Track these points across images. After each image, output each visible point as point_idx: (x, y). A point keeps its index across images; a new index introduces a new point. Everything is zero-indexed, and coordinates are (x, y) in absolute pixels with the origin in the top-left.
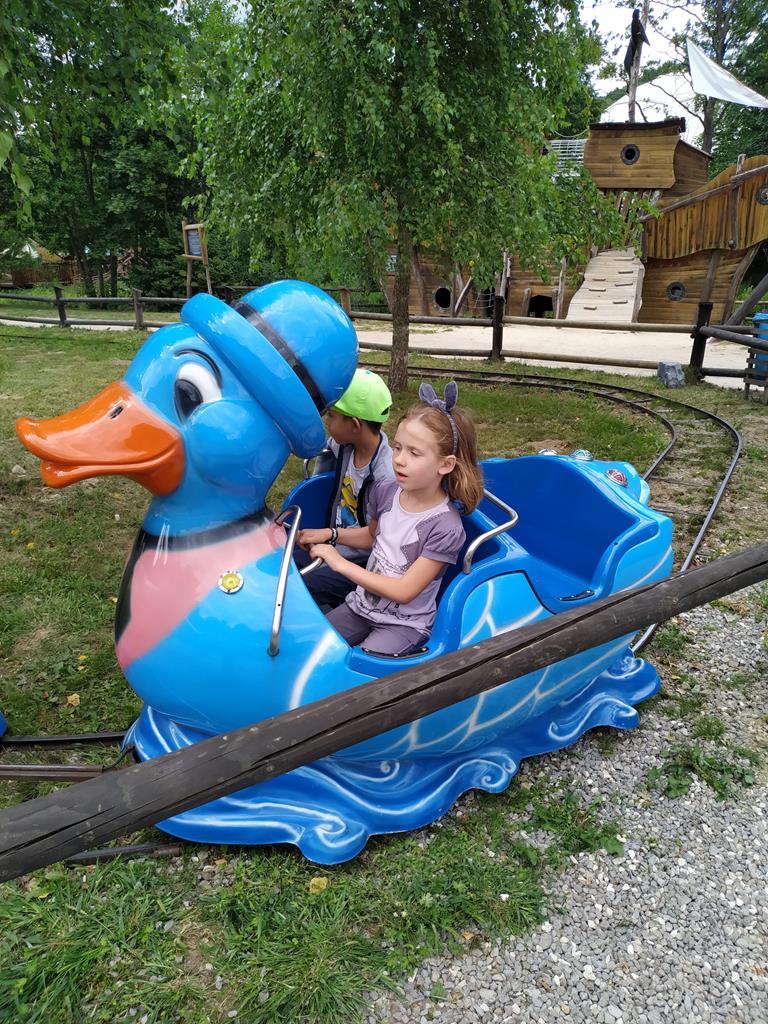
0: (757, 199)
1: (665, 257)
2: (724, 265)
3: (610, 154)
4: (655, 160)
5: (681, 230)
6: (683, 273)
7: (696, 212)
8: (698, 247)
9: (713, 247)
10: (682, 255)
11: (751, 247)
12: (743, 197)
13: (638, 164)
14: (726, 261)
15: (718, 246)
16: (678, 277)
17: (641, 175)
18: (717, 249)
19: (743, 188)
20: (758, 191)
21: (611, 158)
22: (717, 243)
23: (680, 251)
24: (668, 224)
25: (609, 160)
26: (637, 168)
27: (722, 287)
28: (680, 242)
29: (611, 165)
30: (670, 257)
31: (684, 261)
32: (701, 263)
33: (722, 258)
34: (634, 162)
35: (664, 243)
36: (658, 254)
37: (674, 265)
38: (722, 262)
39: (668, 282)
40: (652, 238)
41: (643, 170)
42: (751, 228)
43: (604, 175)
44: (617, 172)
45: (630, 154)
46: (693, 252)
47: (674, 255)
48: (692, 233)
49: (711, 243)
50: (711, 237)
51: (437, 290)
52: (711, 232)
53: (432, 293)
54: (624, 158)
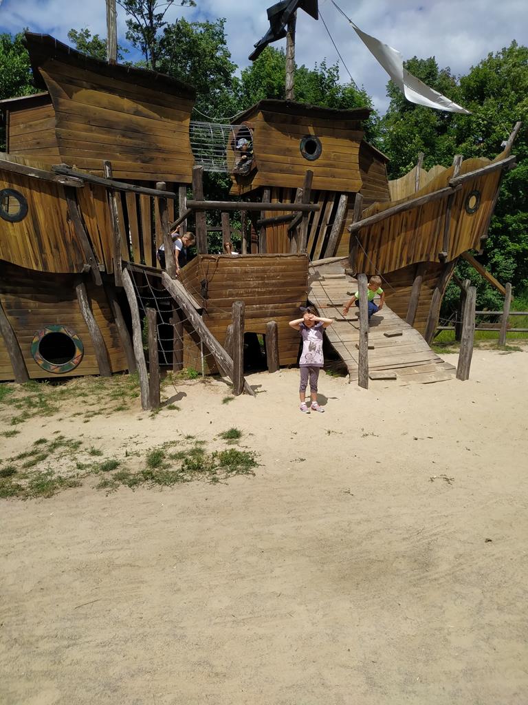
0: (465, 208)
3: (288, 144)
4: (339, 157)
5: (394, 240)
8: (409, 259)
9: (423, 259)
11: (455, 260)
13: (320, 160)
15: (429, 259)
17: (325, 175)
18: (427, 263)
20: (467, 199)
21: (288, 150)
22: (428, 256)
23: (390, 264)
24: (382, 232)
26: (319, 165)
29: (289, 159)
32: (405, 278)
34: (317, 157)
41: (329, 169)
42: (457, 239)
43: (282, 171)
44: (297, 168)
45: (311, 147)
46: (403, 265)
49: (421, 256)
50: (423, 248)
51: (42, 336)
52: (423, 244)
53: (34, 341)
54: (304, 151)
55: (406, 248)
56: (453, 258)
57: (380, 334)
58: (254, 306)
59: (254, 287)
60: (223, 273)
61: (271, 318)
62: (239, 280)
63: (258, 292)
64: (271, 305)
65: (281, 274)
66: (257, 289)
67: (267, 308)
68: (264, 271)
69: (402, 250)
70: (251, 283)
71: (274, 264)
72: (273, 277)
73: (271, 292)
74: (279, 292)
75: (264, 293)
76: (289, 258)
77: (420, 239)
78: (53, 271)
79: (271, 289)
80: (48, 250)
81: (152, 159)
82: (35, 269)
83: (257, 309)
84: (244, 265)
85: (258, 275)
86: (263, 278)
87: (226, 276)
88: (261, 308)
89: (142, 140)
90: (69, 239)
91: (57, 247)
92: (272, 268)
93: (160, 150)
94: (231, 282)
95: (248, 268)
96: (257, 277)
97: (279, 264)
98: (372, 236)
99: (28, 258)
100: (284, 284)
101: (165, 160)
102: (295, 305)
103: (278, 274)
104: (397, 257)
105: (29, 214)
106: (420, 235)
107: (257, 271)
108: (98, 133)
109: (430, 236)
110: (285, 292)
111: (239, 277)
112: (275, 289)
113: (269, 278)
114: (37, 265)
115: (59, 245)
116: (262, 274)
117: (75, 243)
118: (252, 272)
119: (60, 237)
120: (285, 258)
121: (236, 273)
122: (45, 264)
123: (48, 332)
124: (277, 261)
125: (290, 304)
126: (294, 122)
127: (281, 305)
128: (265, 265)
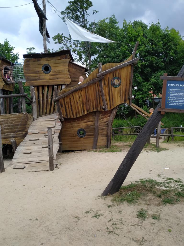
0: (112, 85)
1: (72, 117)
2: (102, 118)
3: (37, 69)
4: (59, 71)
5: (77, 103)
6: (83, 124)
7: (83, 93)
8: (87, 111)
9: (95, 110)
10: (81, 115)
11: (114, 109)
12: (105, 84)
13: (51, 73)
14: (103, 116)
15: (98, 109)
16: (81, 126)
17: (54, 79)
18: (97, 111)
19: (104, 80)
20: (111, 81)
21: (37, 71)
22: (97, 108)
23: (79, 113)
24: (70, 100)
25: (36, 72)
26: (51, 75)
27: (103, 129)
28: (78, 109)
29: (38, 75)
30: (75, 117)
31: (82, 118)
32: (91, 118)
33: (101, 115)
34: (50, 72)
35: (70, 110)
37: (78, 120)
38: (101, 117)
39: (77, 129)
40: (64, 108)
41: (55, 76)
42: (111, 99)
43: (36, 80)
44: (41, 78)
45: (47, 69)
46: (86, 113)
47: (76, 115)
48: (83, 104)
49: (93, 109)
50: (93, 105)
52: (93, 103)
54: (44, 71)
55: (85, 106)
56: (112, 108)
57: (41, 147)
58: (5, 134)
59: (4, 127)
61: (13, 139)
63: (6, 129)
64: (12, 133)
65: (15, 121)
66: (5, 128)
67: (11, 135)
68: (7, 121)
69: (83, 107)
70: (3, 125)
71: (11, 118)
72: (12, 123)
73: (11, 129)
74: (15, 128)
75: (8, 129)
76: (17, 115)
77: (90, 102)
79: (11, 127)
83: (6, 135)
85: (6, 122)
86: (7, 123)
88: (8, 135)
96: (5, 123)
98: (66, 102)
100: (16, 125)
102: (23, 133)
103: (13, 121)
104: (81, 110)
106: (90, 100)
107: (5, 121)
109: (95, 99)
110: (17, 128)
112: (13, 127)
113: (10, 123)
118: (3, 121)
120: (15, 115)
124: (13, 117)
125: (20, 133)
126: (38, 61)
127: (16, 133)
128: (8, 118)
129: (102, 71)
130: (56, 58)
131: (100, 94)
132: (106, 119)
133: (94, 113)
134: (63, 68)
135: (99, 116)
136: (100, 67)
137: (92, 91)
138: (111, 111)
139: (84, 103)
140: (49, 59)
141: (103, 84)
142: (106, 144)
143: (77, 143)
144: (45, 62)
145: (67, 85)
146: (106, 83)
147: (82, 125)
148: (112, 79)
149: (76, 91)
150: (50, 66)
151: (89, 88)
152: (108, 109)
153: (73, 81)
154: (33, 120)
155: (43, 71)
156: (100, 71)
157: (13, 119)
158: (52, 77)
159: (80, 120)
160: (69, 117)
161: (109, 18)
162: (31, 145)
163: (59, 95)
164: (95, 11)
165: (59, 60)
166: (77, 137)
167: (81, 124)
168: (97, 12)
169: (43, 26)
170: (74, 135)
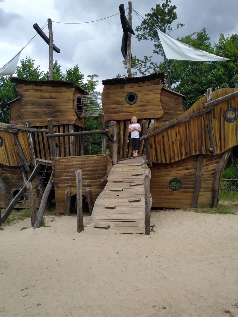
0: (225, 119)
1: (164, 162)
2: (207, 165)
3: (119, 99)
4: (148, 100)
5: (173, 143)
6: (179, 172)
7: (182, 129)
8: (187, 154)
9: (198, 153)
10: (177, 160)
11: (225, 152)
12: (214, 117)
13: (137, 103)
14: (208, 162)
15: (202, 152)
16: (176, 175)
17: (141, 111)
18: (201, 155)
19: (214, 111)
20: (225, 113)
21: (119, 101)
22: (200, 150)
23: (174, 157)
24: (163, 139)
25: (118, 103)
26: (137, 107)
27: (208, 180)
28: (174, 151)
29: (120, 106)
30: (168, 162)
31: (178, 164)
32: (191, 164)
33: (205, 160)
34: (135, 103)
35: (162, 152)
36: (159, 161)
37: (172, 167)
38: (205, 163)
39: (169, 179)
40: (154, 150)
41: (142, 108)
42: (223, 139)
43: (116, 112)
44: (124, 110)
45: (132, 98)
46: (184, 157)
47: (170, 160)
48: (181, 144)
49: (196, 151)
50: (195, 146)
51: (13, 191)
52: (195, 144)
53: (11, 193)
54: (128, 101)
55: (183, 147)
56: (223, 151)
57: (127, 200)
60: (62, 165)
61: (88, 188)
62: (70, 168)
64: (88, 181)
65: (92, 165)
68: (82, 164)
69: (181, 148)
71: (87, 161)
72: (87, 167)
74: (91, 174)
76: (95, 157)
77: (192, 141)
78: (12, 166)
79: (87, 173)
80: (10, 158)
81: (57, 116)
82: (6, 165)
84: (72, 161)
85: (80, 166)
87: (64, 167)
89: (53, 108)
90: (16, 153)
91: (13, 156)
92: (86, 162)
93: (60, 111)
94: (66, 170)
95: (74, 163)
96: (79, 167)
97: (90, 160)
98: (158, 142)
99: (4, 161)
100: (92, 170)
101: (62, 115)
102: (101, 181)
103: (90, 165)
104: (178, 153)
105: (4, 143)
106: (191, 139)
107: (79, 164)
108: (36, 109)
109: (198, 138)
110: (94, 174)
111: (70, 167)
113: (85, 167)
114: (7, 163)
115: (14, 155)
116: (82, 166)
117: (18, 154)
118: (77, 164)
119: (13, 152)
120: (93, 157)
121: (68, 165)
122: (9, 163)
123: (15, 189)
124: (89, 159)
125: (98, 180)
126: (122, 88)
127: (92, 181)
128: (83, 161)
129: (211, 99)
130: (145, 84)
131: (207, 131)
132: (212, 167)
133: (196, 158)
134: (154, 96)
135: (203, 162)
136: (209, 93)
137: (195, 127)
138: (221, 155)
139: (183, 143)
140: (136, 85)
141: (212, 117)
142: (210, 202)
143: (169, 199)
144: (129, 89)
145: (157, 119)
146: (217, 116)
147: (177, 173)
148: (226, 109)
149: (172, 127)
150: (135, 94)
151: (192, 123)
152: (217, 152)
153: (165, 113)
154: (113, 165)
155: (126, 101)
156: (208, 99)
157: (90, 162)
158: (138, 108)
159: (175, 166)
160: (159, 162)
161: (197, 33)
162: (114, 198)
163: (148, 133)
164: (180, 24)
165: (148, 86)
166: (168, 190)
167: (175, 172)
168: (182, 25)
169: (128, 43)
170: (165, 187)
